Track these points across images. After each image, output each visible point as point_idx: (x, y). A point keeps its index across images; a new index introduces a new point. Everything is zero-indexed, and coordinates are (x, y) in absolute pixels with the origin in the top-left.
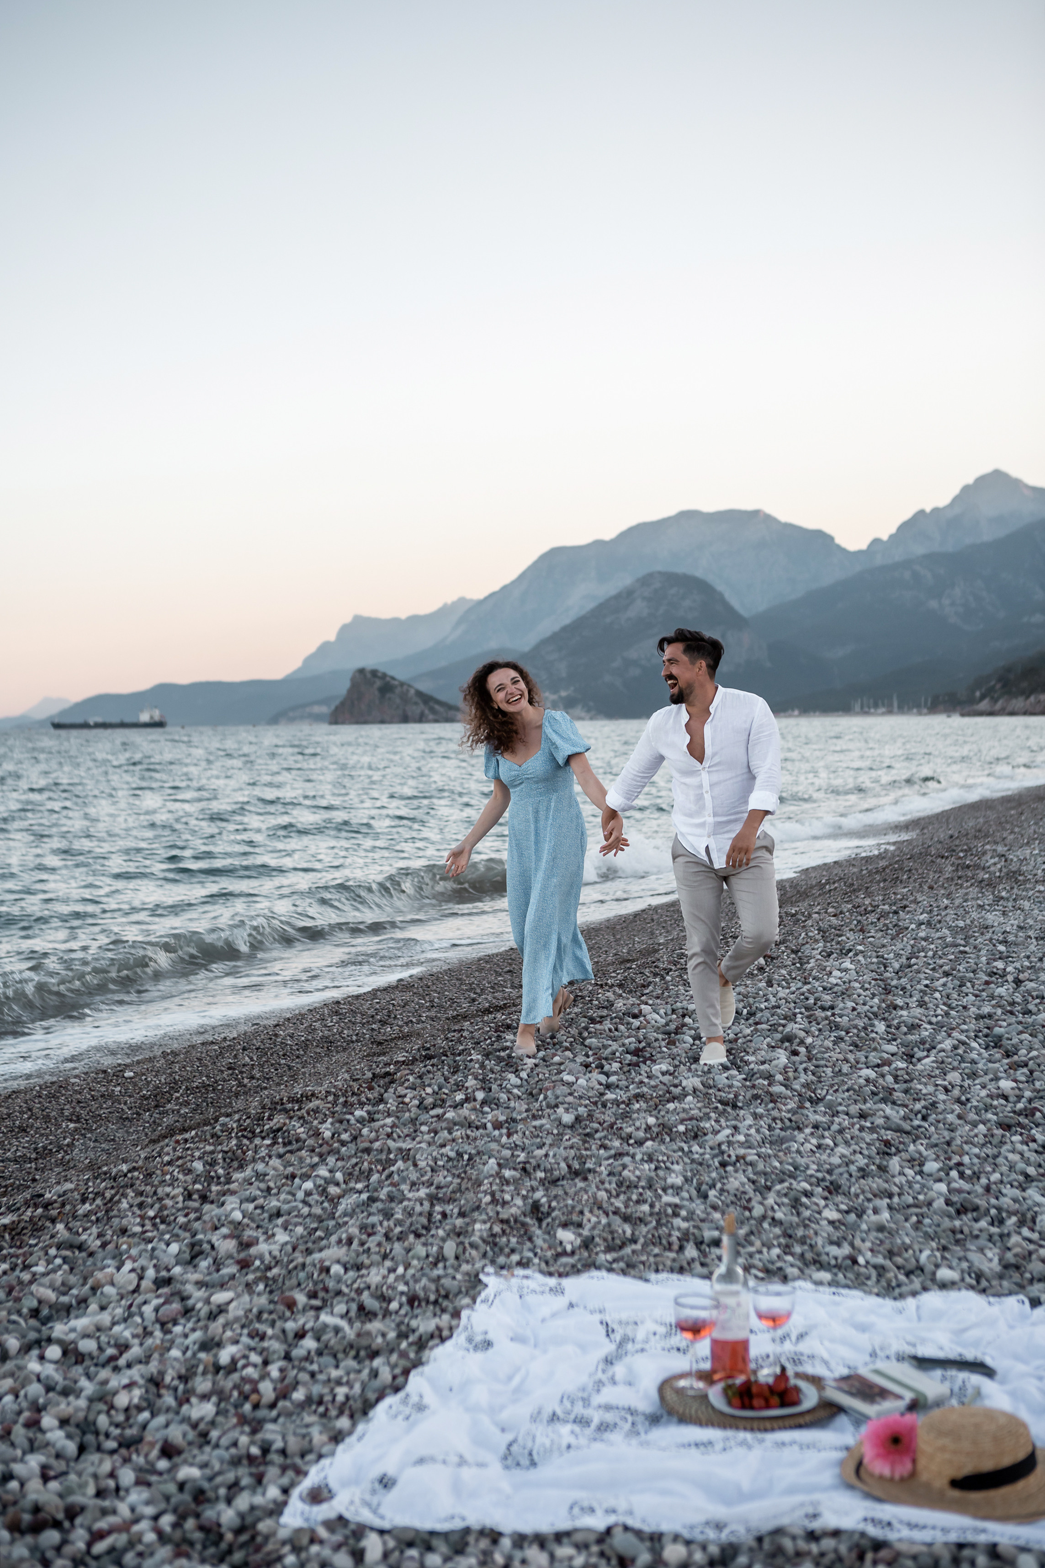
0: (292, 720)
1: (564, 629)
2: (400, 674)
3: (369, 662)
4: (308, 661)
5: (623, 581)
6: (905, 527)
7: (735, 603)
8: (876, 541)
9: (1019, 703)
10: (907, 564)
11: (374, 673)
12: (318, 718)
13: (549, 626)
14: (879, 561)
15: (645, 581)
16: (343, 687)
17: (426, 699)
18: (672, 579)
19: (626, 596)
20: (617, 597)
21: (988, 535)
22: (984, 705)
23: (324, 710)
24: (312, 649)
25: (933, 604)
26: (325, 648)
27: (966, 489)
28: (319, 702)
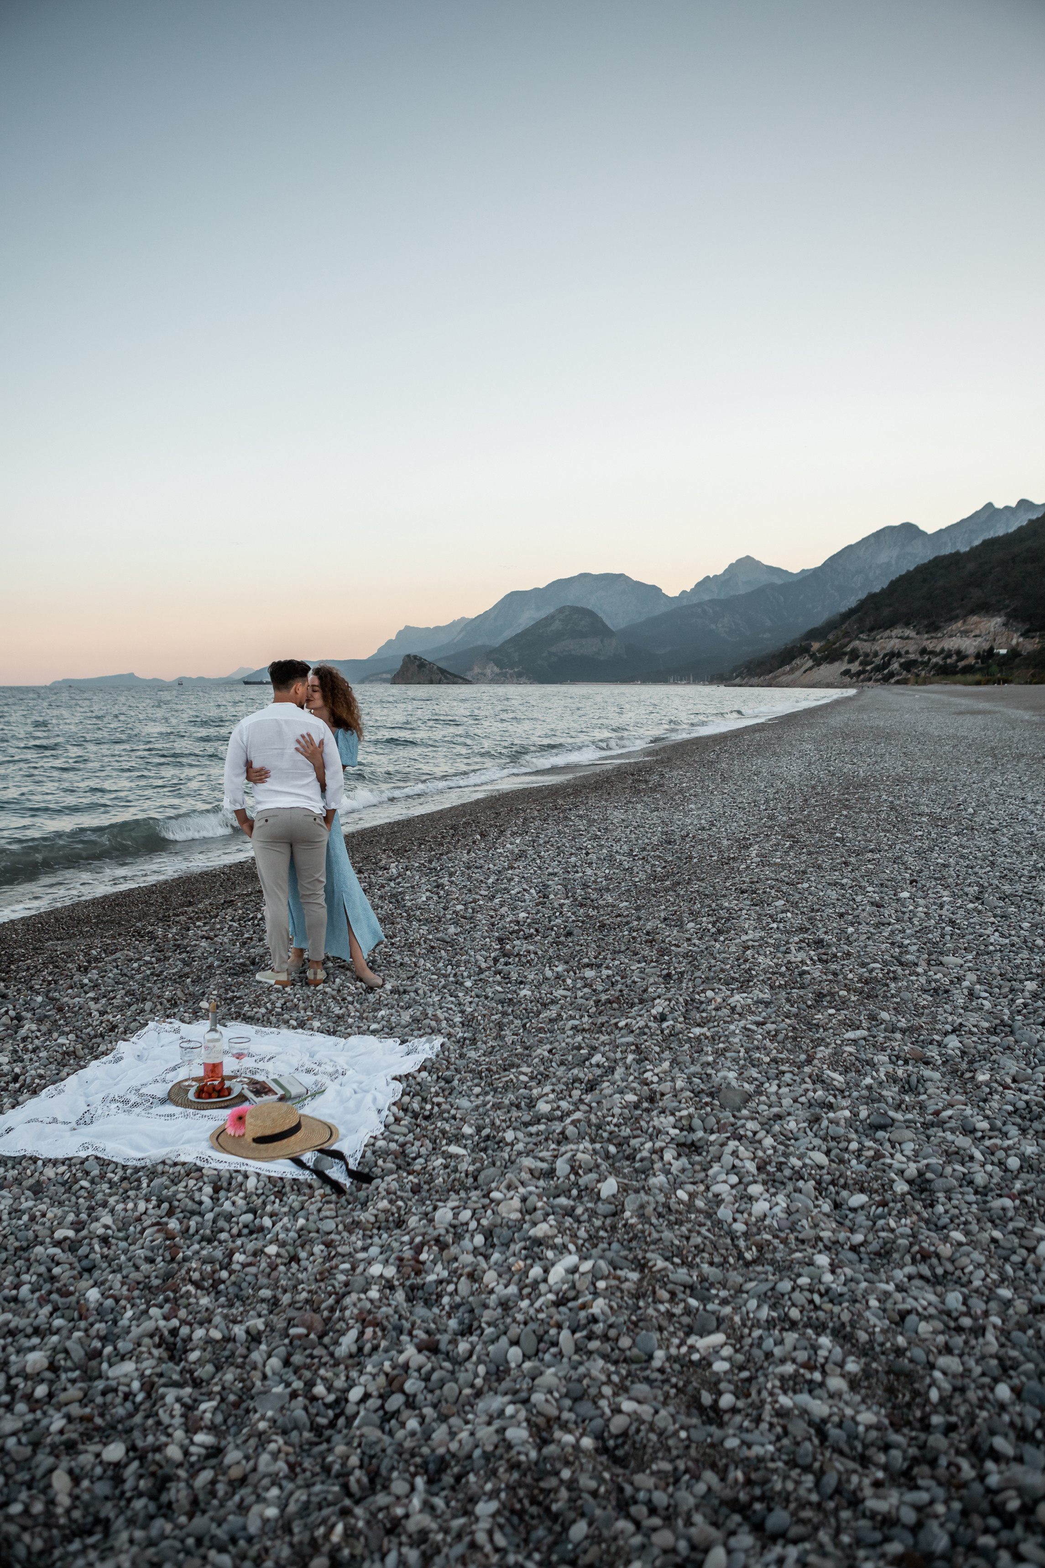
0: (371, 681)
1: (517, 635)
2: (429, 658)
3: (413, 651)
4: (380, 650)
5: (550, 610)
6: (699, 585)
7: (608, 623)
8: (684, 592)
9: (755, 680)
10: (699, 604)
11: (415, 657)
12: (385, 681)
13: (509, 634)
14: (685, 602)
15: (561, 610)
16: (398, 665)
17: (442, 671)
18: (576, 610)
19: (550, 619)
20: (546, 618)
21: (742, 591)
22: (737, 681)
23: (389, 676)
24: (383, 643)
25: (713, 626)
26: (390, 642)
27: (731, 565)
28: (387, 672)
